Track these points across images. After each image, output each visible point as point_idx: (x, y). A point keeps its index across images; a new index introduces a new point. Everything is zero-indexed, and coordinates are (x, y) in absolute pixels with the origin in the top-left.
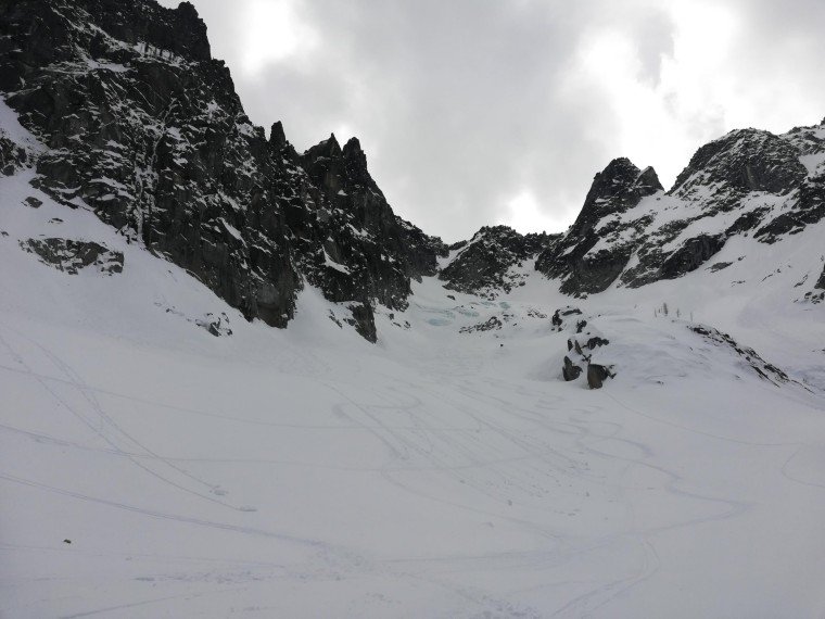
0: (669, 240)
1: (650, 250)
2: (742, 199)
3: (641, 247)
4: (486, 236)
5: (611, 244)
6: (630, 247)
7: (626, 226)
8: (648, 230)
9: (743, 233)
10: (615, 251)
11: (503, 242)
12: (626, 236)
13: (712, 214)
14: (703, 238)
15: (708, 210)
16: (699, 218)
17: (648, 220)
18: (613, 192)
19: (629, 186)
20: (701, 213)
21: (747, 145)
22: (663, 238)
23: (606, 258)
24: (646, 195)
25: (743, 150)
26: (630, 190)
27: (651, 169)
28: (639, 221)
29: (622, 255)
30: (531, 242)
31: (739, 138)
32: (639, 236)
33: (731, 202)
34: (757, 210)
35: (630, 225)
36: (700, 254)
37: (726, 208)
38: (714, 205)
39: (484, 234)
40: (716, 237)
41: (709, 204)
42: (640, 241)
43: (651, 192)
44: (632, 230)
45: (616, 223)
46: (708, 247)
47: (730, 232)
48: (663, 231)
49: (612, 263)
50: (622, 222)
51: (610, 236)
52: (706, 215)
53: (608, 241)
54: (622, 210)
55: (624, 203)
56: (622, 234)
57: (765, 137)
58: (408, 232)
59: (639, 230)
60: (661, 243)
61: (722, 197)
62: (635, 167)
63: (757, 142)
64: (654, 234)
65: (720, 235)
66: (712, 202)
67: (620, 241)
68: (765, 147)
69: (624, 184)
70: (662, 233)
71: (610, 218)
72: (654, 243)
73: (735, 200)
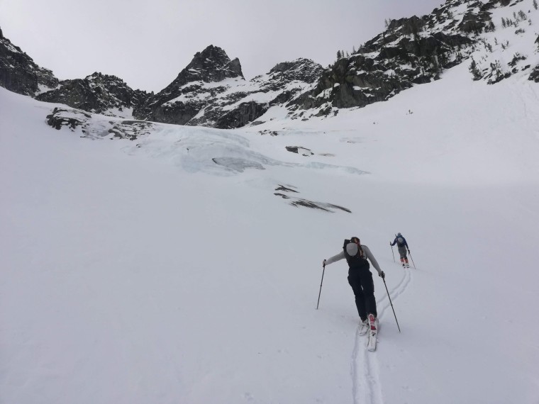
0: (230, 103)
1: (214, 108)
2: (287, 84)
3: (210, 105)
4: (95, 80)
5: (188, 99)
6: (201, 105)
7: (205, 90)
8: (219, 96)
9: (281, 104)
10: (188, 104)
11: (112, 89)
12: (202, 97)
13: (265, 91)
14: (253, 103)
15: (263, 88)
16: (256, 92)
17: (222, 89)
18: (204, 67)
19: (218, 67)
20: (258, 89)
21: (305, 68)
22: (226, 101)
23: (179, 108)
24: (229, 76)
25: (302, 70)
26: (218, 69)
27: (237, 59)
28: (216, 89)
29: (193, 109)
30: (139, 97)
31: (302, 63)
32: (211, 98)
33: (279, 85)
34: (293, 89)
35: (208, 91)
36: (248, 115)
37: (275, 88)
38: (269, 86)
39: (95, 78)
40: (262, 105)
41: (265, 84)
42: (210, 102)
43: (233, 75)
44: (208, 94)
45: (198, 87)
46: (254, 111)
47: (272, 103)
48: (229, 97)
49: (183, 113)
50: (203, 87)
51: (190, 94)
52: (261, 91)
53: (186, 97)
54: (207, 81)
55: (210, 76)
56: (199, 95)
57: (318, 67)
58: (10, 53)
59: (213, 94)
60: (224, 105)
61: (275, 81)
62: (227, 57)
63: (312, 68)
64: (222, 98)
65: (266, 104)
66: (268, 84)
67: (195, 99)
68: (316, 72)
69: (214, 64)
70: (227, 98)
71: (197, 83)
72: (220, 104)
73: (283, 84)
